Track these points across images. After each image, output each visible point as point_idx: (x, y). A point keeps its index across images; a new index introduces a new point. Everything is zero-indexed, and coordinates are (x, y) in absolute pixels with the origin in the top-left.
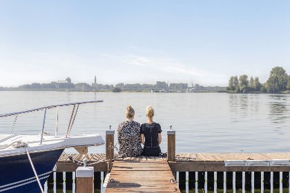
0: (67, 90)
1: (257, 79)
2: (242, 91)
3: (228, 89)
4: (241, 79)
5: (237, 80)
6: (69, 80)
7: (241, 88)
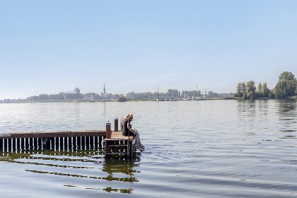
0: (75, 100)
1: (265, 85)
2: (249, 97)
3: (236, 95)
4: (248, 86)
5: (245, 86)
6: (77, 90)
7: (248, 95)
